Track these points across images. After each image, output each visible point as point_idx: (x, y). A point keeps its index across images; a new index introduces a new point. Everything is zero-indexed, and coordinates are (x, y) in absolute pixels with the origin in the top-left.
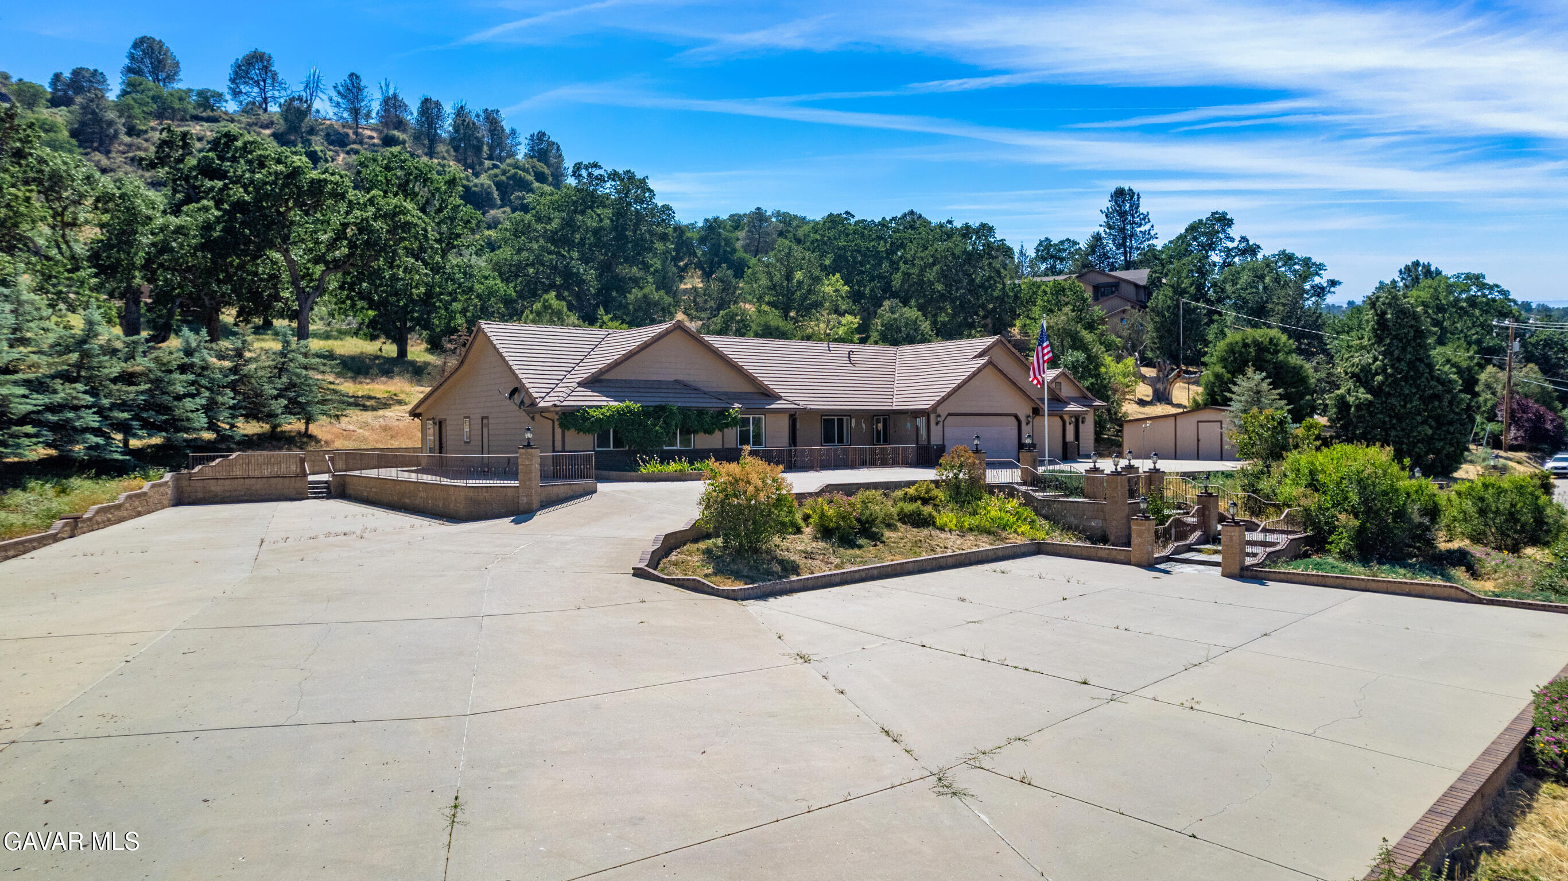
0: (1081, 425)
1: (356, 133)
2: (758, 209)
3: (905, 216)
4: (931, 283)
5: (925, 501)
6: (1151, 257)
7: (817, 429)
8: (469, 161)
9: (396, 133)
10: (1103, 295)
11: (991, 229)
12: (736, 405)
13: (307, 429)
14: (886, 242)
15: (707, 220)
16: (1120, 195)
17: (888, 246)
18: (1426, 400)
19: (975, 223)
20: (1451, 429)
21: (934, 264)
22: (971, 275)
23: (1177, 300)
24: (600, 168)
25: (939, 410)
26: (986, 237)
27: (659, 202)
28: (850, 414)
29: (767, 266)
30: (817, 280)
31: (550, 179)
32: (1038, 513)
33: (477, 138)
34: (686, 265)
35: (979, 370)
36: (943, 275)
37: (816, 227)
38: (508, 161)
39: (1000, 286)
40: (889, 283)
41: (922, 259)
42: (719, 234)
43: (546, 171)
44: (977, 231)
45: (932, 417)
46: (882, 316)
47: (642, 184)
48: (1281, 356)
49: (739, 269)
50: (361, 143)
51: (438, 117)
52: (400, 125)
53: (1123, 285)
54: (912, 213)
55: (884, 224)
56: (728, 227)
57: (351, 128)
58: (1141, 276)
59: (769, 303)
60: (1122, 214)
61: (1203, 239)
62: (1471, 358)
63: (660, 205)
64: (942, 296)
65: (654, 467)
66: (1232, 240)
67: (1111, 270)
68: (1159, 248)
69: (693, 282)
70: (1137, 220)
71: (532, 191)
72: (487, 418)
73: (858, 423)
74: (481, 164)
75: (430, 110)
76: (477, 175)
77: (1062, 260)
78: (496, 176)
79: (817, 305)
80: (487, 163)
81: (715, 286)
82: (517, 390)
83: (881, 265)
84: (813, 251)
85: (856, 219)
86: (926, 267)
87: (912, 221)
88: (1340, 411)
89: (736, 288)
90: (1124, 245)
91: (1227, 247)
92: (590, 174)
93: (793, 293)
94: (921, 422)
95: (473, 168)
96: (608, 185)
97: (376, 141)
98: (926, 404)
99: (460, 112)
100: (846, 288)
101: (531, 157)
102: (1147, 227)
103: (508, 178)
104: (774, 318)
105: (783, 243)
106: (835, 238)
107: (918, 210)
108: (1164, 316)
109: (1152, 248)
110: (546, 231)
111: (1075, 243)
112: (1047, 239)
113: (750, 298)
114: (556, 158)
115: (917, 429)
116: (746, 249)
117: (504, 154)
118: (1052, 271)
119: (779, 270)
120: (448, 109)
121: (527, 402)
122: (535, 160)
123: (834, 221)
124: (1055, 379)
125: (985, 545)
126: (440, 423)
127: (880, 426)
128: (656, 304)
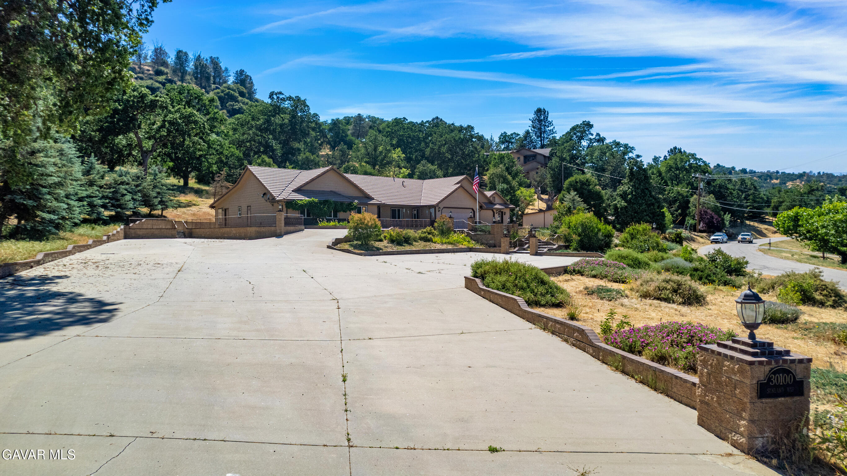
0: (504, 216)
1: (140, 68)
2: (359, 114)
3: (433, 120)
4: (444, 153)
5: (429, 234)
6: (554, 143)
7: (389, 213)
8: (203, 85)
9: (162, 68)
10: (529, 161)
11: (472, 128)
12: (356, 201)
13: (162, 213)
14: (423, 133)
15: (333, 120)
16: (539, 111)
17: (424, 135)
18: (649, 205)
19: (465, 125)
20: (658, 218)
21: (445, 144)
22: (463, 150)
23: (561, 163)
24: (283, 94)
25: (440, 205)
26: (470, 132)
27: (312, 112)
28: (403, 207)
29: (365, 144)
30: (389, 151)
31: (247, 95)
32: (471, 239)
33: (207, 72)
34: (322, 143)
35: (456, 189)
36: (450, 150)
37: (388, 124)
38: (224, 85)
39: (477, 155)
40: (424, 153)
41: (440, 142)
42: (339, 127)
43: (245, 91)
44: (466, 129)
45: (437, 208)
46: (419, 168)
47: (304, 103)
48: (591, 187)
49: (350, 145)
50: (143, 73)
51: (186, 61)
52: (165, 64)
53: (538, 156)
54: (437, 118)
55: (422, 124)
56: (344, 124)
57: (137, 65)
58: (546, 152)
59: (366, 162)
60: (540, 121)
61: (579, 134)
62: (688, 191)
63: (312, 113)
64: (449, 159)
65: (325, 224)
66: (592, 135)
67: (534, 149)
68: (558, 138)
69: (326, 151)
70: (547, 124)
71: (238, 101)
72: (250, 206)
73: (406, 210)
74: (210, 86)
75: (181, 57)
76: (208, 92)
77: (512, 143)
78: (218, 93)
79: (389, 163)
80: (213, 86)
81: (337, 153)
82: (266, 193)
83: (420, 144)
84: (387, 137)
85: (409, 121)
86: (441, 146)
87: (437, 123)
88: (615, 211)
89: (348, 155)
90: (541, 136)
91: (590, 138)
92: (278, 98)
93: (378, 157)
94: (432, 210)
95: (205, 88)
96: (286, 103)
97: (151, 72)
98: (434, 203)
99: (198, 58)
100: (404, 155)
101: (237, 83)
102: (552, 127)
103: (225, 94)
104: (368, 168)
105: (372, 132)
106: (398, 131)
107: (440, 117)
108: (555, 171)
109: (554, 138)
110: (256, 125)
111: (518, 135)
112: (505, 133)
113: (355, 159)
114: (249, 84)
115: (431, 213)
116: (353, 134)
117: (221, 81)
118: (507, 148)
119: (371, 146)
120: (191, 56)
121: (271, 198)
122: (239, 85)
123: (398, 122)
124: (492, 195)
125: (450, 247)
126: (225, 210)
127: (415, 212)
128: (313, 161)
